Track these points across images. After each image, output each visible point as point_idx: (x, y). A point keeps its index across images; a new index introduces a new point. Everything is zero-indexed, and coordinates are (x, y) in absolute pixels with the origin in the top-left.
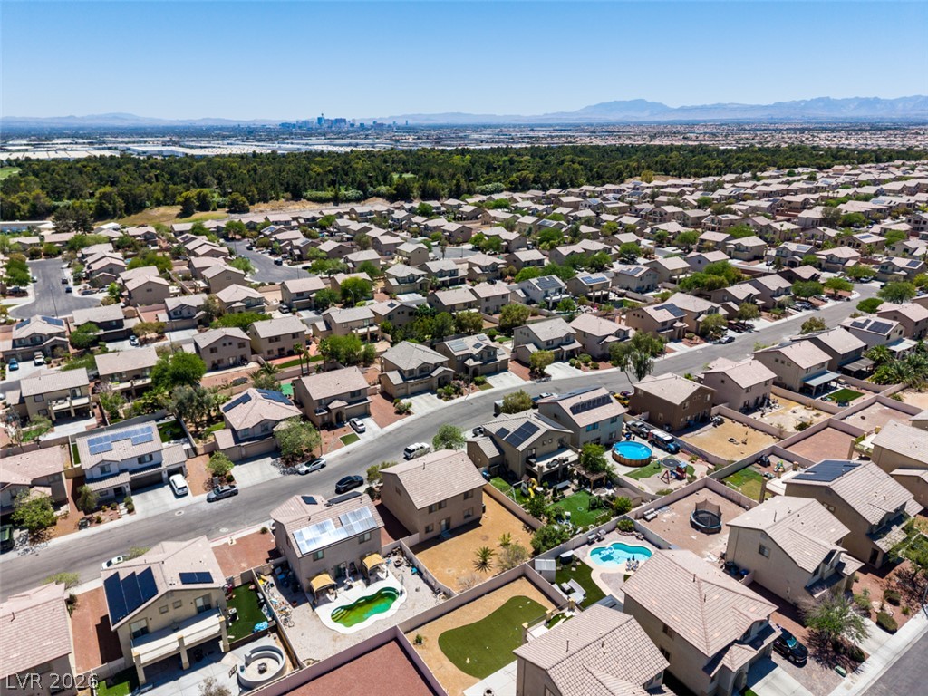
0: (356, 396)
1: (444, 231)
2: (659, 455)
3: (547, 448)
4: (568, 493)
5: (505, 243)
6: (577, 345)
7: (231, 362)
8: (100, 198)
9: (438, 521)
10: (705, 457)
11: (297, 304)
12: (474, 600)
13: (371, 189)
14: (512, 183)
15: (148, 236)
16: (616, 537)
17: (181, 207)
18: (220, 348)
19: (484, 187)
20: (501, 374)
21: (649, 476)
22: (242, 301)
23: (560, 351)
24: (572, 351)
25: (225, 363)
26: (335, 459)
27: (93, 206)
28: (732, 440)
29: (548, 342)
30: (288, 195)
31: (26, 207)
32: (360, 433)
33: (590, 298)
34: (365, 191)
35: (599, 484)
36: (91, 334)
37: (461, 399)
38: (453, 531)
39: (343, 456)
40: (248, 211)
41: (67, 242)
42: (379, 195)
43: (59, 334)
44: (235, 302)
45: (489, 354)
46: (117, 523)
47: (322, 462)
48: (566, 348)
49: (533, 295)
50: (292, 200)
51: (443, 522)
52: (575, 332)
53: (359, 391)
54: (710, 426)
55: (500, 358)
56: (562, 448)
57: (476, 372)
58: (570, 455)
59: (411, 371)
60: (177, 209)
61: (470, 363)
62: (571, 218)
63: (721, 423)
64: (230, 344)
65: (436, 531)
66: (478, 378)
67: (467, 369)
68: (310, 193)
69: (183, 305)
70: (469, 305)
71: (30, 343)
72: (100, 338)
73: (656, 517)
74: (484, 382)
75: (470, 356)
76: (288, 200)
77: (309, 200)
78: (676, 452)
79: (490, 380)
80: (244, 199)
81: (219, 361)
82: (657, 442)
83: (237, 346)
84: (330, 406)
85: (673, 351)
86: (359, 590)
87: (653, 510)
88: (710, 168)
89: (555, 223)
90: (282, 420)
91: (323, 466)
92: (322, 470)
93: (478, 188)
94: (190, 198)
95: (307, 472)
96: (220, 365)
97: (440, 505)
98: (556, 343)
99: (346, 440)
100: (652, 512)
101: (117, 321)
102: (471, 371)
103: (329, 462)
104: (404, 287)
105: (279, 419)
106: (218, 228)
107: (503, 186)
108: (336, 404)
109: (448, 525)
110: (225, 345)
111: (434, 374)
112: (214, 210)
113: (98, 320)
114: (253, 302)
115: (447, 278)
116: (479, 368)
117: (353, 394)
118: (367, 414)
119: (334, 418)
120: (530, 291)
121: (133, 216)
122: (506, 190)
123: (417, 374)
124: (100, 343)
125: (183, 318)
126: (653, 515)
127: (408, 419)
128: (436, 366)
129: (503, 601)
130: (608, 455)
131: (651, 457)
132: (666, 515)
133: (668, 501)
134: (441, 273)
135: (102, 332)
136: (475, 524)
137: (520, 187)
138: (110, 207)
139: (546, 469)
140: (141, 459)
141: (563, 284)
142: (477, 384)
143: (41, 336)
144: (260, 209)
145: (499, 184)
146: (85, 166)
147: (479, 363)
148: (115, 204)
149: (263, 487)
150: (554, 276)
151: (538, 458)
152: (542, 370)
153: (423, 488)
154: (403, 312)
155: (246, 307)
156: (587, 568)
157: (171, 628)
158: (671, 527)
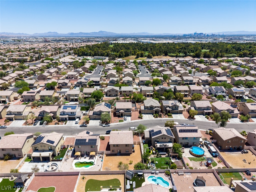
0: (128, 110)
1: (201, 68)
2: (208, 155)
3: (164, 140)
4: (163, 156)
5: (219, 74)
6: (211, 111)
7: (114, 95)
8: (120, 53)
9: (117, 150)
10: (225, 163)
12: (106, 174)
13: (188, 54)
14: (240, 54)
15: (124, 62)
16: (163, 176)
17: (136, 56)
19: (228, 55)
20: (179, 114)
21: (197, 161)
22: (127, 81)
23: (201, 111)
24: (209, 113)
25: (112, 95)
26: (113, 125)
27: (118, 54)
28: (244, 161)
29: (199, 108)
30: (164, 54)
31: (106, 54)
32: (125, 120)
33: (234, 96)
34: (186, 54)
35: (174, 157)
36: (92, 83)
37: (160, 119)
38: (120, 154)
39: (116, 125)
40: (152, 58)
41: (107, 62)
42: (190, 56)
43: (85, 82)
44: (125, 81)
45: (176, 107)
46: (62, 125)
47: (109, 125)
48: (205, 111)
49: (212, 92)
50: (165, 56)
51: (119, 151)
52: (211, 106)
53: (129, 109)
54: (240, 152)
55: (179, 109)
56: (170, 142)
57: (169, 112)
58: (170, 145)
59: (147, 107)
60: (135, 56)
61: (168, 109)
62: (253, 68)
63: (247, 152)
64: (114, 91)
65: (116, 152)
66: (169, 114)
67: (166, 110)
68: (169, 54)
69: (113, 80)
70: (186, 91)
71: (80, 83)
72: (93, 85)
73: (183, 175)
74: (171, 115)
75: (169, 107)
76: (163, 56)
77: (169, 56)
78: (216, 157)
79: (173, 115)
80: (151, 55)
81: (111, 94)
82: (210, 151)
84: (120, 111)
85: (253, 121)
87: (183, 172)
89: (243, 69)
90: (105, 112)
91: (109, 126)
93: (226, 55)
94: (139, 54)
95: (104, 126)
96: (111, 96)
97: (117, 145)
98: (202, 109)
99: (120, 121)
100: (182, 173)
101: (98, 81)
102: (168, 111)
103: (111, 125)
104: (173, 83)
105: (104, 111)
106: (140, 62)
107: (236, 55)
108: (122, 111)
109: (120, 152)
110: (112, 91)
111: (154, 109)
112: (144, 57)
113: (94, 80)
114: (130, 82)
116: (171, 111)
117: (127, 109)
118: (130, 116)
119: (120, 115)
120: (211, 90)
122: (237, 57)
123: (149, 108)
124: (93, 86)
125: (112, 83)
126: (182, 174)
127: (140, 120)
128: (156, 107)
129: (113, 178)
130: (187, 150)
131: (203, 155)
132: (187, 176)
133: (192, 171)
134: (187, 80)
135: (94, 83)
136: (129, 155)
137: (243, 56)
138: (122, 55)
139: (158, 146)
140: (71, 113)
141: (225, 90)
142: (168, 115)
143: (82, 82)
144: (155, 58)
145: (235, 54)
146: (125, 45)
147: (171, 109)
148: (123, 54)
149: (93, 127)
150: (223, 87)
151: (158, 142)
152: (193, 116)
153: (114, 139)
154: (163, 90)
155: (128, 83)
156: (144, 180)
157: (43, 151)
158: (185, 180)
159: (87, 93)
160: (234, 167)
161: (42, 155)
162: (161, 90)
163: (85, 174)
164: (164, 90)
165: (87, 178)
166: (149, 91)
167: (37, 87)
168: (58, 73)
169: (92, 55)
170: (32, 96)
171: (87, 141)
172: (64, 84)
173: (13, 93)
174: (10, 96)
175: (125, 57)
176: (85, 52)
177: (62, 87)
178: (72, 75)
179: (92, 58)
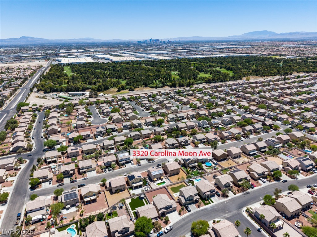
1: (183, 101)
2: (213, 165)
3: (192, 163)
4: (195, 170)
5: (198, 107)
6: (206, 140)
7: (137, 139)
9: (172, 173)
10: (221, 167)
11: (148, 124)
13: (166, 84)
14: (206, 81)
16: (200, 178)
17: (118, 89)
19: (197, 82)
20: (189, 146)
21: (210, 169)
22: (137, 124)
23: (201, 141)
24: (205, 141)
26: (156, 161)
28: (228, 164)
29: (199, 140)
33: (214, 127)
34: (164, 85)
35: (200, 170)
36: (110, 130)
38: (174, 175)
39: (158, 160)
40: (134, 91)
42: (167, 86)
43: (104, 131)
45: (186, 142)
46: (124, 168)
48: (203, 141)
49: (200, 125)
50: (145, 87)
52: (205, 137)
54: (226, 161)
56: (195, 163)
57: (183, 145)
58: (196, 164)
59: (170, 145)
60: (116, 89)
61: (182, 143)
62: (219, 97)
63: (229, 160)
65: (172, 174)
66: (184, 147)
67: (181, 144)
68: (149, 85)
70: (185, 127)
71: (99, 132)
73: (207, 176)
74: (185, 147)
75: (182, 142)
76: (144, 87)
77: (149, 87)
78: (217, 165)
80: (133, 87)
82: (214, 163)
83: (138, 136)
85: (227, 142)
86: (160, 181)
87: (207, 174)
88: (272, 73)
89: (213, 100)
92: (154, 162)
93: (195, 82)
94: (120, 87)
95: (152, 163)
96: (135, 139)
97: (173, 170)
98: (201, 140)
101: (114, 128)
104: (171, 120)
106: (128, 98)
109: (174, 174)
110: (136, 135)
111: (175, 145)
112: (126, 90)
113: (111, 128)
114: (140, 124)
115: (181, 118)
120: (200, 124)
121: (106, 91)
122: (204, 83)
123: (172, 145)
125: (126, 127)
128: (175, 144)
129: (180, 185)
130: (203, 165)
132: (209, 175)
133: (210, 173)
136: (178, 174)
137: (208, 82)
138: (101, 88)
139: (191, 166)
140: (127, 159)
141: (208, 123)
142: (183, 148)
144: (137, 90)
145: (202, 81)
147: (184, 143)
149: (145, 165)
151: (190, 164)
152: (197, 145)
156: (194, 182)
160: (226, 168)
166: (161, 131)
170: (76, 152)
172: (87, 136)
175: (105, 91)
177: (86, 138)
178: (81, 124)
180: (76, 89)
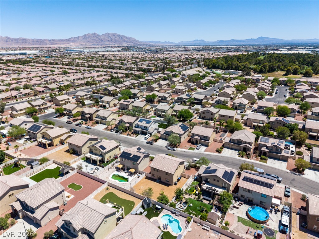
0: (206, 138)
2: (273, 226)
4: (205, 202)
7: (208, 118)
8: (262, 67)
9: (157, 175)
11: (258, 110)
12: (128, 194)
15: (258, 80)
16: (182, 220)
17: (286, 72)
18: (206, 113)
20: (280, 161)
21: (246, 226)
22: (238, 103)
25: (206, 118)
26: (179, 151)
27: (259, 69)
29: (318, 159)
31: (242, 67)
32: (197, 149)
36: (192, 101)
37: (247, 159)
39: (182, 151)
43: (186, 99)
44: (236, 103)
45: (277, 150)
46: (132, 137)
47: (174, 149)
55: (283, 154)
56: (224, 188)
58: (220, 191)
59: (233, 140)
60: (284, 73)
61: (264, 149)
64: (209, 113)
65: (156, 178)
69: (219, 100)
71: (180, 99)
72: (195, 103)
73: (208, 231)
74: (265, 159)
75: (266, 146)
78: (283, 232)
79: (269, 160)
83: (211, 114)
84: (194, 137)
87: (210, 227)
90: (176, 133)
91: (174, 150)
92: (172, 151)
95: (169, 149)
96: (204, 118)
99: (191, 149)
100: (208, 228)
101: (201, 99)
102: (263, 152)
103: (177, 150)
106: (284, 81)
108: (197, 137)
109: (160, 179)
110: (207, 112)
111: (242, 145)
112: (299, 75)
113: (197, 98)
114: (242, 105)
116: (267, 153)
117: (205, 137)
118: (207, 146)
119: (195, 141)
121: (270, 73)
123: (236, 142)
125: (218, 103)
126: (207, 229)
127: (217, 154)
128: (246, 143)
129: (131, 200)
130: (245, 208)
132: (213, 234)
133: (223, 232)
135: (196, 101)
136: (168, 185)
138: (264, 69)
139: (205, 188)
140: (145, 127)
142: (261, 159)
143: (183, 98)
146: (282, 56)
148: (266, 69)
149: (157, 147)
152: (303, 170)
153: (157, 162)
154: (280, 123)
155: (239, 106)
156: (157, 215)
157: (96, 154)
158: (204, 237)
159: (177, 111)
161: (92, 157)
162: (278, 123)
163: (112, 186)
164: (282, 124)
165: (110, 190)
166: (259, 122)
167: (140, 98)
168: (170, 86)
169: (224, 67)
170: (126, 105)
171: (131, 156)
172: (164, 98)
173: (114, 99)
174: (110, 102)
175: (268, 73)
176: (216, 65)
177: (161, 101)
178: (179, 89)
179: (222, 71)
180: (236, 68)
